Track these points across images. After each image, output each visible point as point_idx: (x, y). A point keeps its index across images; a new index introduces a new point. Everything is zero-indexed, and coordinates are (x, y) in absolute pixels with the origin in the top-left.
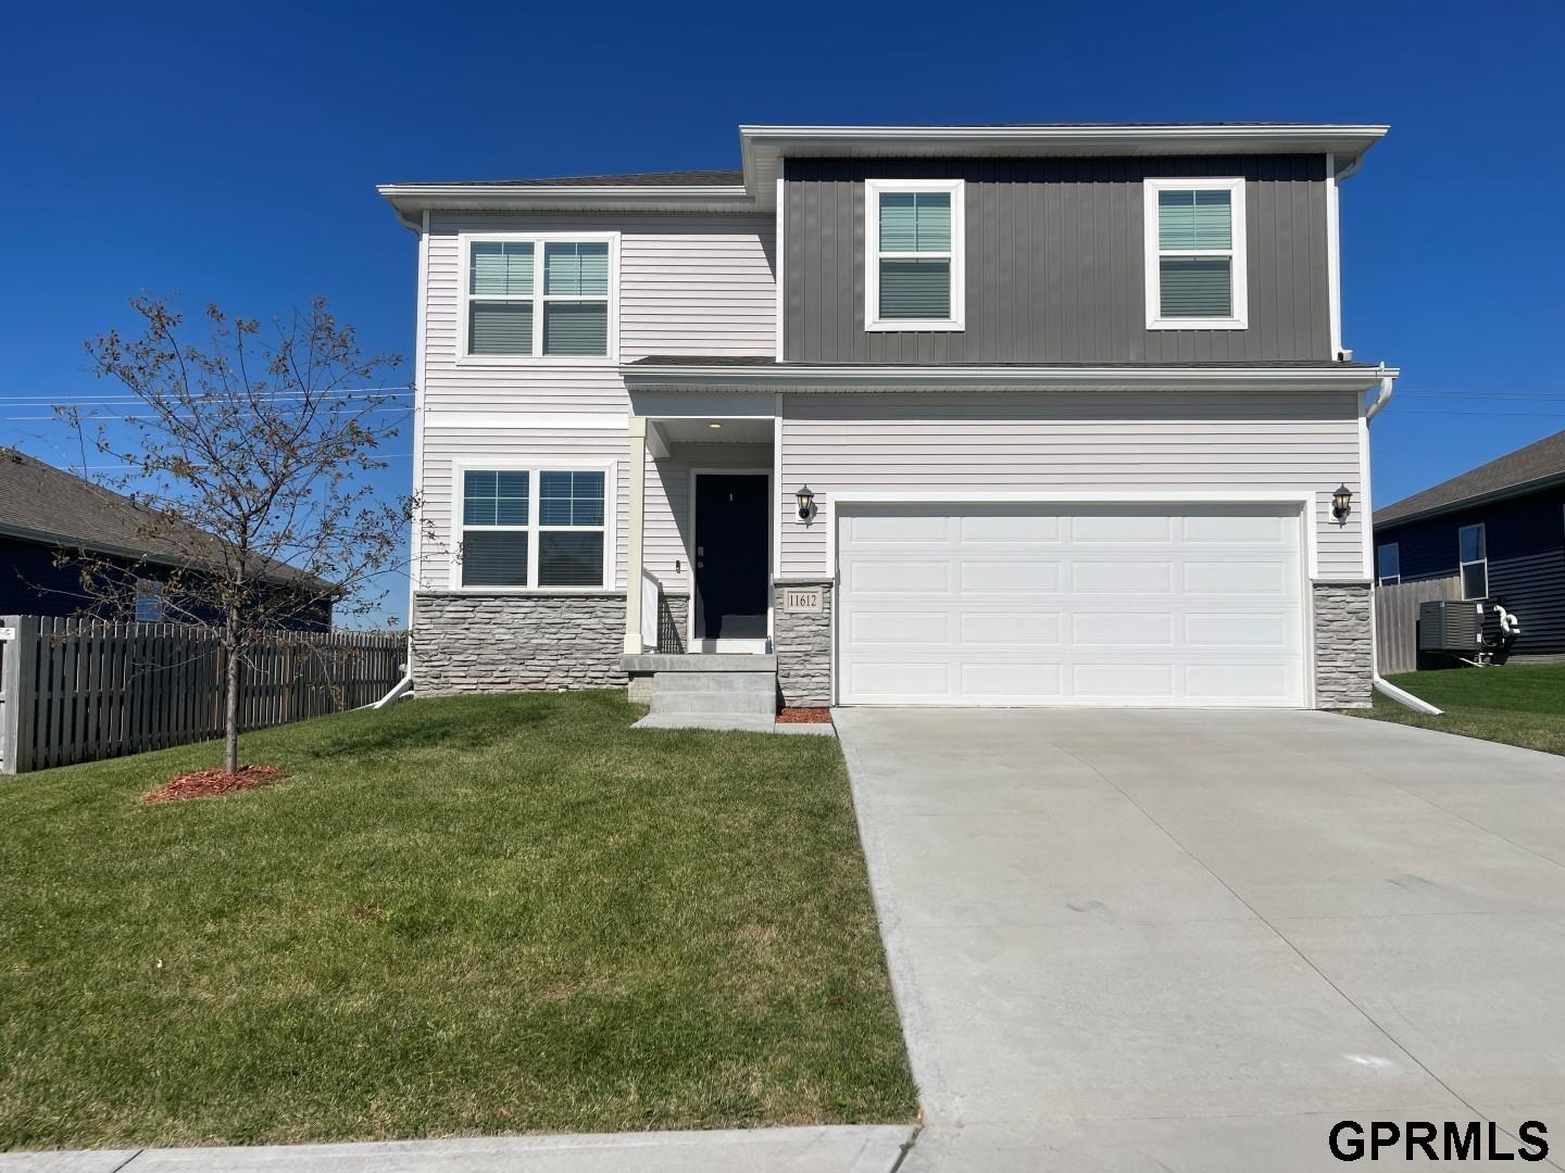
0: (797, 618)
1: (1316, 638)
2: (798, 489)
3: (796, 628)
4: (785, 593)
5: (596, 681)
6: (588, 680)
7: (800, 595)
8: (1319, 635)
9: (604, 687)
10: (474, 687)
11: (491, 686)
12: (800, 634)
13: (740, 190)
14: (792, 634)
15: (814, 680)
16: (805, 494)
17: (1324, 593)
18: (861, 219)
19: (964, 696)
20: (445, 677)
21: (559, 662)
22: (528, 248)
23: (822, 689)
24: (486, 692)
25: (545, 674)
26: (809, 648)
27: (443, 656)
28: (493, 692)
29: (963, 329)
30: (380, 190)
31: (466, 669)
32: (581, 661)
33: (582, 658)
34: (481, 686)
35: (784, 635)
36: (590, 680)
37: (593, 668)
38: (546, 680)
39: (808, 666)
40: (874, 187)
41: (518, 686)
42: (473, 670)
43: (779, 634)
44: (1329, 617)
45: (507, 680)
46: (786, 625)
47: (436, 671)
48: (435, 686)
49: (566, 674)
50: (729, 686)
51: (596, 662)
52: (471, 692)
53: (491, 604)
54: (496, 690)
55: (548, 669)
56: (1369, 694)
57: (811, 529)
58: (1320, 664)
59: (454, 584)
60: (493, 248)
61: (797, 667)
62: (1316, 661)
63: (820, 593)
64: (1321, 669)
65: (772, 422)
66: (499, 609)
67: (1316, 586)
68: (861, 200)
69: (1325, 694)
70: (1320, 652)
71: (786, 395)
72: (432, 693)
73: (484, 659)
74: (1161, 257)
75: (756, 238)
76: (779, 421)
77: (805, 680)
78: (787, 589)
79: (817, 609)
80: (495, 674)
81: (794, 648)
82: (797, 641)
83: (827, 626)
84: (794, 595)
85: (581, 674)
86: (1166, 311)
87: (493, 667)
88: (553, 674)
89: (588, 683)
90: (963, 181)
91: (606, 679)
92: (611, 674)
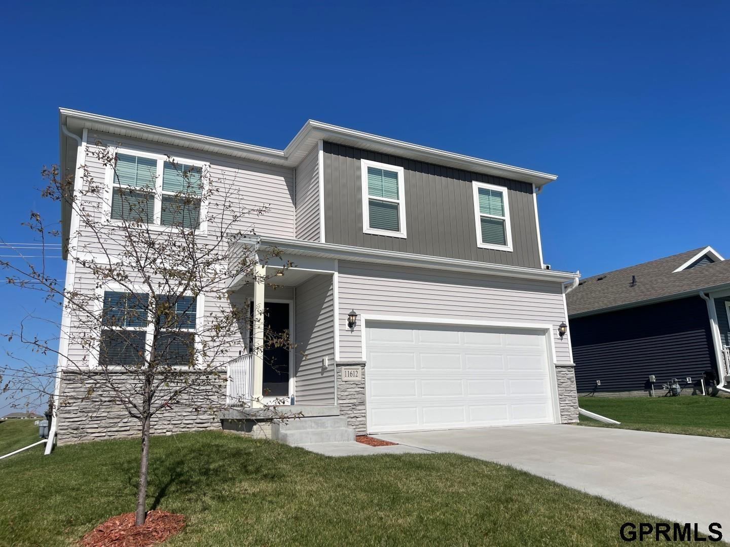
0: (348, 384)
1: (558, 391)
2: (349, 312)
3: (348, 390)
4: (343, 369)
5: (188, 426)
6: (183, 426)
7: (350, 371)
8: (559, 389)
9: (194, 429)
10: (104, 434)
11: (116, 433)
12: (351, 393)
13: (281, 153)
14: (346, 393)
15: (358, 419)
16: (353, 315)
17: (559, 370)
18: (359, 177)
19: (425, 424)
20: (82, 429)
21: (165, 415)
22: (153, 163)
23: (362, 424)
24: (113, 437)
25: (156, 423)
26: (355, 401)
27: (81, 414)
28: (118, 436)
29: (406, 238)
30: (61, 111)
31: (99, 422)
32: (179, 414)
33: (179, 412)
34: (109, 434)
35: (343, 393)
36: (184, 425)
37: (186, 418)
38: (156, 427)
39: (355, 412)
40: (365, 163)
41: (135, 432)
42: (103, 423)
43: (339, 393)
44: (562, 381)
45: (128, 428)
46: (343, 388)
47: (75, 425)
48: (75, 435)
49: (169, 422)
50: (323, 425)
51: (189, 414)
52: (102, 438)
53: (119, 378)
54: (119, 435)
55: (157, 419)
56: (578, 416)
57: (354, 333)
58: (561, 402)
59: (93, 363)
60: (131, 159)
61: (349, 412)
62: (559, 401)
63: (360, 369)
64: (562, 405)
65: (332, 275)
66: (124, 381)
67: (556, 367)
68: (359, 168)
69: (564, 416)
70: (561, 397)
71: (340, 261)
72: (74, 441)
73: (112, 415)
74: (481, 216)
75: (282, 179)
76: (336, 275)
77: (353, 420)
78: (343, 367)
79: (359, 379)
80: (120, 425)
81: (347, 401)
82: (349, 397)
83: (363, 388)
84: (347, 371)
85: (179, 422)
86: (484, 241)
87: (119, 420)
88: (160, 423)
89: (183, 428)
90: (402, 168)
91: (194, 424)
92: (198, 421)
